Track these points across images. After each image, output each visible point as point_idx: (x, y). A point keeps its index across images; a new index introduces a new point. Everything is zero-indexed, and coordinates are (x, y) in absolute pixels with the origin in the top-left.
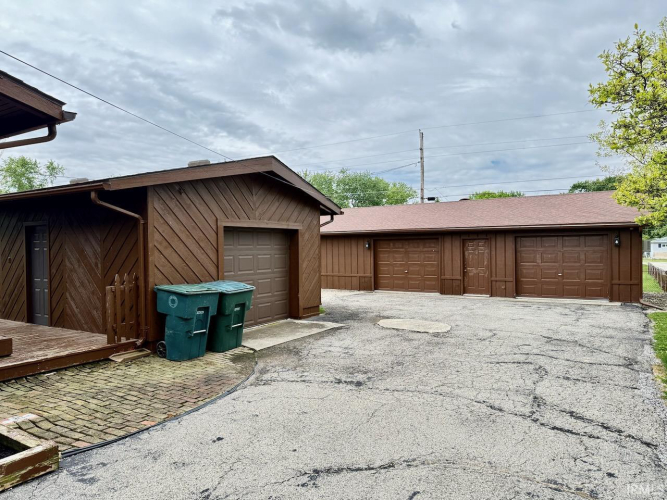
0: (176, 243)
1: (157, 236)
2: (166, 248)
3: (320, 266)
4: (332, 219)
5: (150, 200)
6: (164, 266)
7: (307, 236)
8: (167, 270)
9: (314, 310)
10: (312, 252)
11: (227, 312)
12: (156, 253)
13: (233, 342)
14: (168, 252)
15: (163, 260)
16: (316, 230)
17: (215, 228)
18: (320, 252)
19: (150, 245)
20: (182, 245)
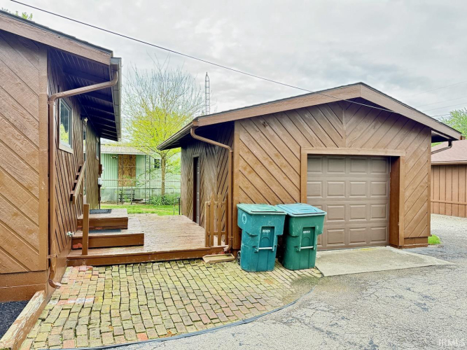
0: (258, 169)
1: (242, 163)
2: (250, 172)
3: (429, 195)
4: (450, 145)
5: (236, 132)
6: (247, 188)
7: (411, 163)
8: (251, 192)
9: (420, 240)
10: (419, 180)
11: (294, 234)
12: (241, 177)
13: (304, 263)
14: (252, 177)
15: (247, 182)
16: (425, 158)
17: (298, 156)
18: (429, 181)
19: (236, 170)
20: (265, 170)
